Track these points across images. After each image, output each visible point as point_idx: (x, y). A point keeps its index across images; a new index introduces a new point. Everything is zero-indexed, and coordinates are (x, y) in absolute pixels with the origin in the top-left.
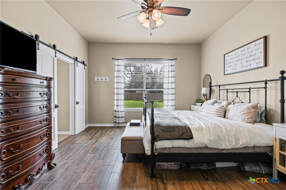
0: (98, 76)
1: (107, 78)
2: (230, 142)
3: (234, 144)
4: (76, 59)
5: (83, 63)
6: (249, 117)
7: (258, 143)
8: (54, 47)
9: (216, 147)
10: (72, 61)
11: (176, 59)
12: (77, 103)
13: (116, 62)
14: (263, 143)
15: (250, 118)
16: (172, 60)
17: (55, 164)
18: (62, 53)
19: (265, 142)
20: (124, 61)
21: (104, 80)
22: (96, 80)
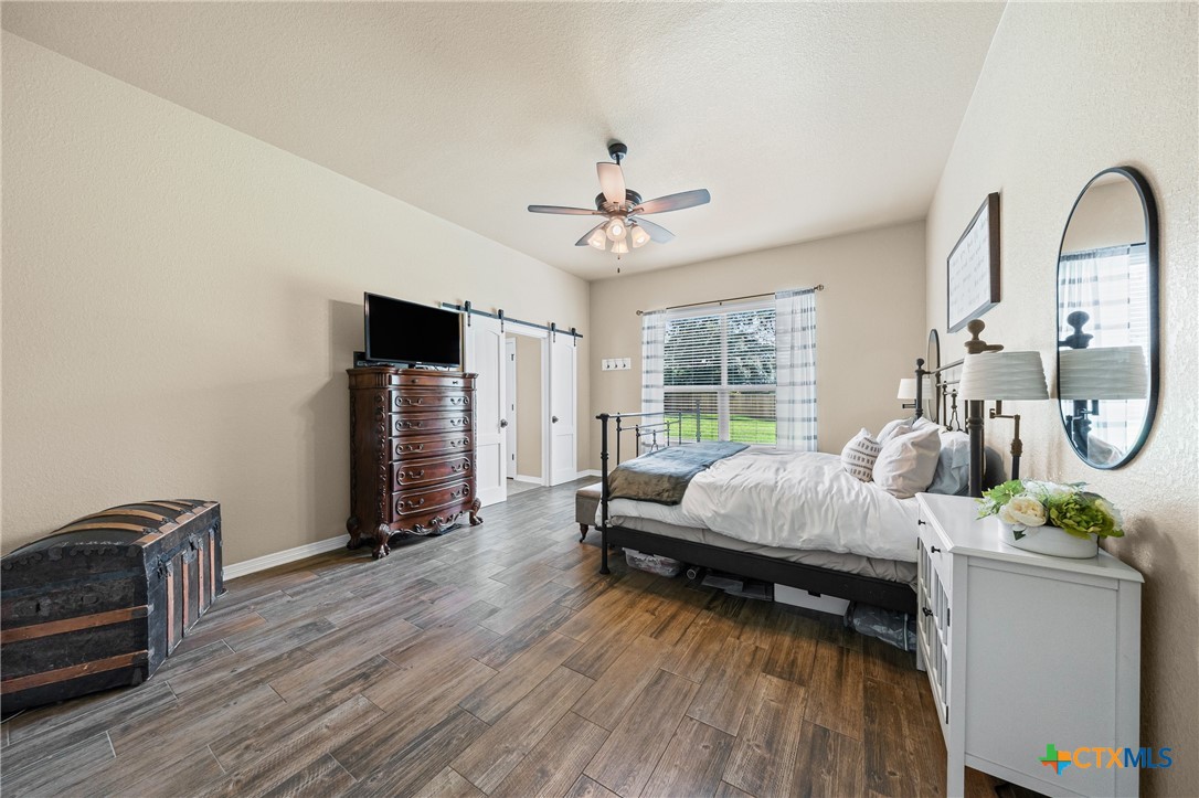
0: (608, 358)
1: (628, 361)
2: (776, 528)
3: (785, 534)
4: (553, 327)
5: (573, 332)
6: (898, 473)
7: (859, 546)
8: (500, 315)
9: (732, 533)
10: (544, 333)
11: (820, 287)
12: (555, 420)
13: (647, 321)
14: (879, 549)
15: (900, 476)
16: (805, 292)
17: (480, 519)
18: (516, 321)
19: (888, 547)
20: (664, 315)
21: (620, 367)
22: (604, 368)
